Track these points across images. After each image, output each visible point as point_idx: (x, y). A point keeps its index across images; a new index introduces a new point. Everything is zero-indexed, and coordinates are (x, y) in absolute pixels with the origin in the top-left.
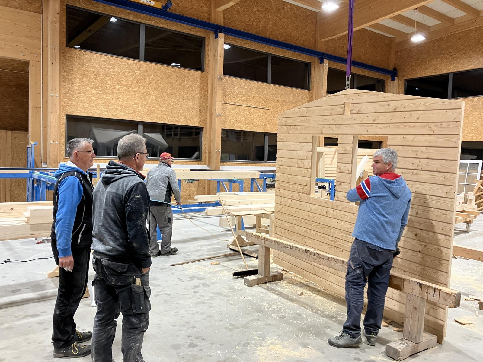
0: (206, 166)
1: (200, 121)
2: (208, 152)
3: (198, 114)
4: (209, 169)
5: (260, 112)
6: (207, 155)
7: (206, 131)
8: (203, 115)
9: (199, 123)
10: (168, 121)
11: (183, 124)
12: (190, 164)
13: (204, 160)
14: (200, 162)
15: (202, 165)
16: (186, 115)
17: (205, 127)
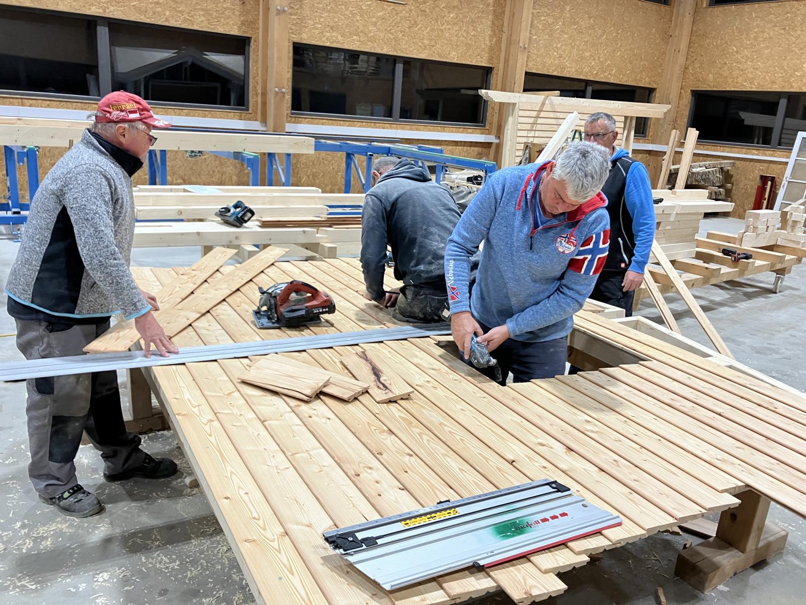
0: (258, 123)
1: (243, 23)
2: (260, 91)
3: (238, 8)
4: (264, 129)
5: (384, 9)
6: (259, 99)
7: (257, 46)
8: (250, 10)
9: (239, 28)
10: (167, 20)
11: (203, 27)
12: (221, 118)
13: (253, 110)
14: (243, 115)
15: (249, 120)
16: (208, 7)
17: (253, 37)
